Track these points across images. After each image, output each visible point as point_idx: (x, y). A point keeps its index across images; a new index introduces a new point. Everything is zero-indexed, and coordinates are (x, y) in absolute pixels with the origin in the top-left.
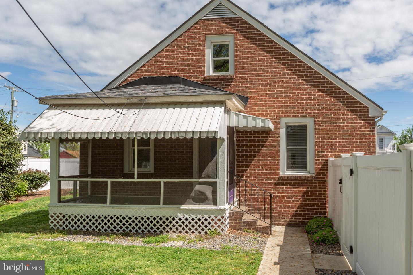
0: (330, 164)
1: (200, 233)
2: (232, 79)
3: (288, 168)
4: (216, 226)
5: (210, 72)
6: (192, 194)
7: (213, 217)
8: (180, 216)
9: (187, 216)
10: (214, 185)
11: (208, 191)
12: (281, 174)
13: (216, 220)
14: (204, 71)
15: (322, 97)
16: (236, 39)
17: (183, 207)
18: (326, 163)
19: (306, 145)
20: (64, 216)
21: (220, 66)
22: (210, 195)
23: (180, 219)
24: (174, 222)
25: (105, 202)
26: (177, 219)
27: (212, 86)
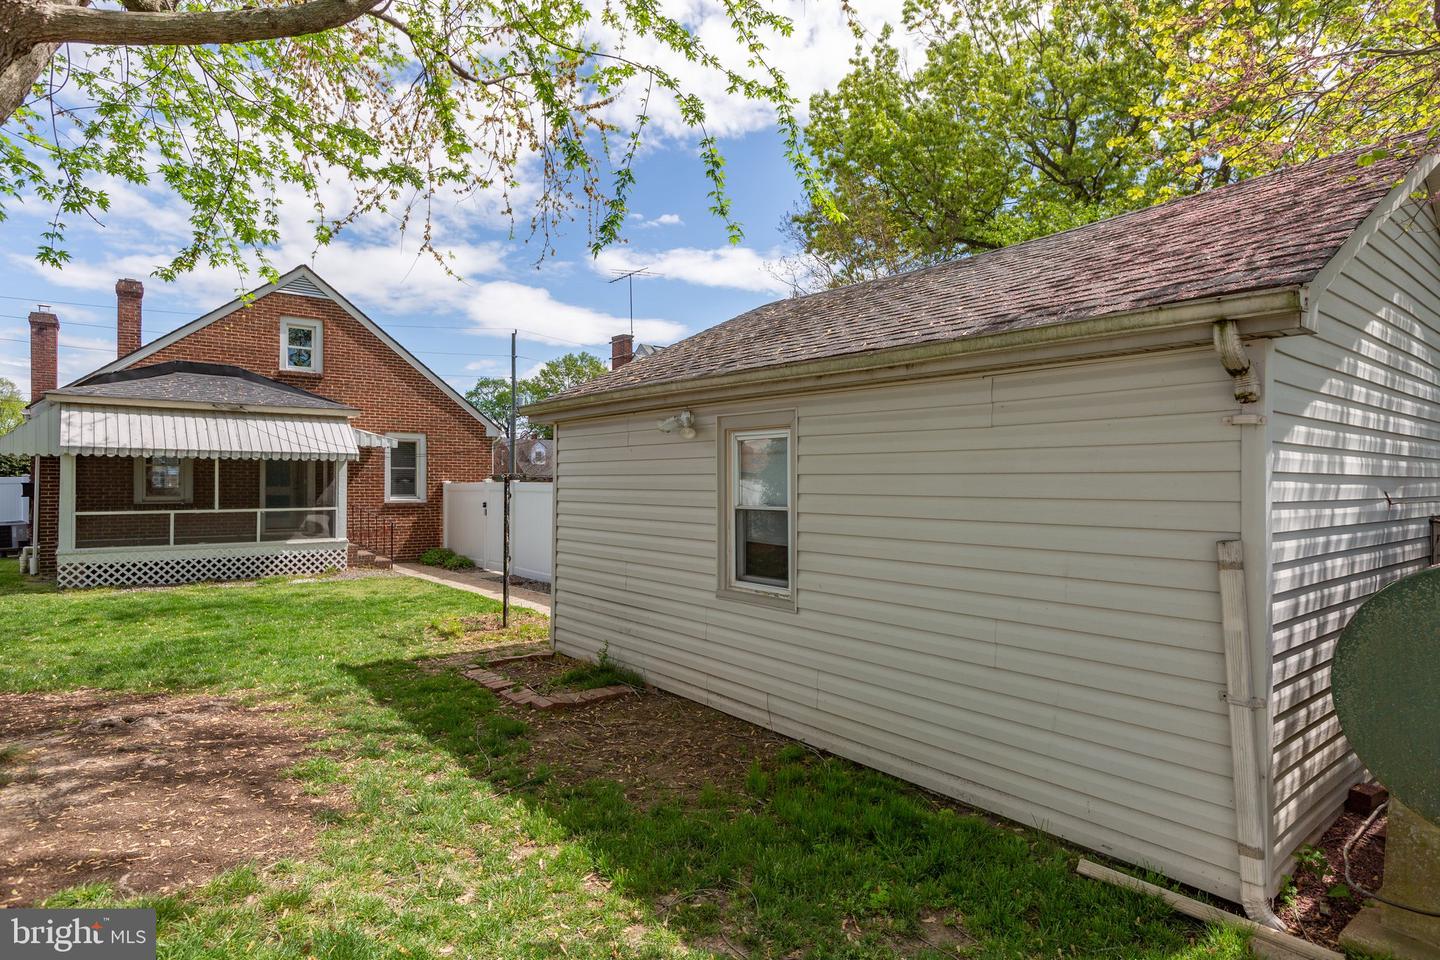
0: (445, 488)
1: (313, 572)
2: (319, 378)
3: (392, 494)
4: (334, 562)
5: (286, 366)
6: (302, 526)
7: (330, 551)
8: (286, 553)
9: (295, 553)
10: (331, 515)
11: (324, 521)
12: (386, 501)
13: (335, 555)
14: (278, 363)
15: (436, 411)
16: (324, 326)
17: (289, 542)
18: (440, 487)
19: (414, 465)
20: (88, 568)
21: (297, 358)
22: (325, 526)
23: (286, 558)
24: (277, 562)
25: (167, 542)
26: (281, 558)
27: (290, 385)
